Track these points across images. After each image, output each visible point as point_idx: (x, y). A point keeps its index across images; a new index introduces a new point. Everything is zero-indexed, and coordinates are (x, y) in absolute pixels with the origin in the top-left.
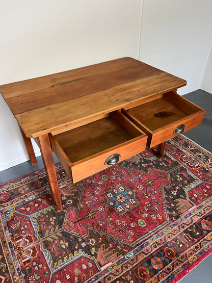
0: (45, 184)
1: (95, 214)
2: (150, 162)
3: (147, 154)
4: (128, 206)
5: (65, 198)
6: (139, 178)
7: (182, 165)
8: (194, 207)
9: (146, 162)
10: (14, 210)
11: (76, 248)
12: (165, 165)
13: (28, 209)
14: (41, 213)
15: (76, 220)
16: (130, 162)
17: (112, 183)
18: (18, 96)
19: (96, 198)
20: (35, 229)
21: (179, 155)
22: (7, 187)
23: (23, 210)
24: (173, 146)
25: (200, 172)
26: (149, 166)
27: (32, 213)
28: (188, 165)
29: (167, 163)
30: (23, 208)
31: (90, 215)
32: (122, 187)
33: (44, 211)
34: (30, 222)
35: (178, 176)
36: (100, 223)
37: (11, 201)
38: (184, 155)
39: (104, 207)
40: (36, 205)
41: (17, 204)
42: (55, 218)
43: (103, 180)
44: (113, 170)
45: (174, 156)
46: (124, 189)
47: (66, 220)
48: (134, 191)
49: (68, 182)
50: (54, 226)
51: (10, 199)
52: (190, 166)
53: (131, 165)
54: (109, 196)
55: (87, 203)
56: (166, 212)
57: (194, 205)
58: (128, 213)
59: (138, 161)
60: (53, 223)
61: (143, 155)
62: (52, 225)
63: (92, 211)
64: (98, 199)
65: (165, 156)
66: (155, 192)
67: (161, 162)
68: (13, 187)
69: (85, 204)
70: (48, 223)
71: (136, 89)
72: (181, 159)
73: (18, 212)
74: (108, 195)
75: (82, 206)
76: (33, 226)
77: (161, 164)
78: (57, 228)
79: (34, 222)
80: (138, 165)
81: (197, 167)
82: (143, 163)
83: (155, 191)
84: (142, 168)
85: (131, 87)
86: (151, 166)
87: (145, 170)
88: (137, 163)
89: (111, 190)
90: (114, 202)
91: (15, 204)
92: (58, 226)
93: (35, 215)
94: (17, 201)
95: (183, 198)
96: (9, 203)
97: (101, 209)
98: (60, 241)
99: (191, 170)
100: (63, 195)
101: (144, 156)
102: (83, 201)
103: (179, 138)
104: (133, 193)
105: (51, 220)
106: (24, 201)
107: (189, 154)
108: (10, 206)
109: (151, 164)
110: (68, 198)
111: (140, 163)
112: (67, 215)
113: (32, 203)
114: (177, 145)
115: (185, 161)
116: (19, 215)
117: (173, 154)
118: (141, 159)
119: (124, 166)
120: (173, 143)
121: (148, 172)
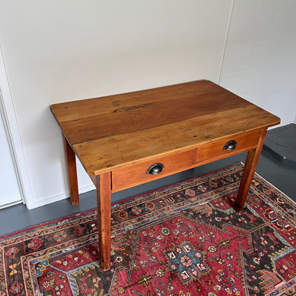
0: (88, 232)
1: (151, 278)
2: (226, 215)
3: (222, 204)
4: (195, 273)
5: (114, 253)
6: (211, 236)
7: (267, 224)
8: (283, 283)
9: (220, 215)
10: (47, 263)
12: (245, 222)
13: (65, 263)
14: (83, 271)
15: (127, 285)
16: (199, 213)
17: (175, 240)
18: (75, 121)
19: (154, 258)
20: (73, 292)
21: (264, 209)
22: (40, 230)
23: (58, 264)
24: (256, 197)
25: (291, 236)
26: (224, 221)
27: (70, 269)
28: (276, 225)
29: (249, 220)
30: (59, 262)
31: (145, 279)
32: (187, 246)
33: (86, 268)
34: (67, 281)
35: (262, 239)
36: (158, 292)
37: (44, 251)
38: (270, 210)
39: (164, 271)
40: (76, 259)
41: (51, 255)
42: (99, 279)
43: (164, 235)
44: (177, 221)
45: (257, 210)
46: (190, 249)
47: (113, 284)
48: (204, 253)
49: (118, 232)
50: (98, 290)
51: (43, 247)
52: (278, 227)
53: (200, 217)
54: (171, 257)
55: (142, 262)
56: (246, 287)
57: (283, 280)
58: (195, 282)
59: (210, 213)
60: (96, 285)
61: (217, 205)
62: (96, 288)
63: (148, 275)
64: (157, 259)
65: (246, 209)
66: (232, 257)
67: (240, 217)
68: (47, 232)
69: (139, 265)
70: (91, 285)
71: (218, 124)
72: (267, 216)
73: (52, 267)
74: (170, 255)
75: (135, 266)
76: (71, 287)
77: (240, 220)
78: (102, 293)
79: (72, 281)
80: (209, 218)
81: (288, 228)
82: (216, 216)
83: (231, 255)
84: (214, 223)
85: (211, 121)
86: (227, 221)
87: (219, 225)
88: (209, 215)
89: (174, 249)
90: (177, 265)
91: (48, 255)
92: (102, 290)
93: (74, 272)
94: (51, 251)
95: (268, 270)
96: (41, 253)
97: (160, 273)
99: (279, 232)
101: (217, 207)
102: (137, 259)
103: (264, 186)
104: (202, 255)
105: (94, 281)
106: (61, 252)
107: (277, 210)
108: (42, 257)
109: (227, 218)
110: (118, 253)
111: (213, 216)
112: (114, 276)
113: (70, 256)
114: (261, 196)
115: (271, 218)
116: (53, 270)
117: (256, 207)
118: (214, 210)
119: (191, 218)
120: (256, 193)
121: (223, 229)
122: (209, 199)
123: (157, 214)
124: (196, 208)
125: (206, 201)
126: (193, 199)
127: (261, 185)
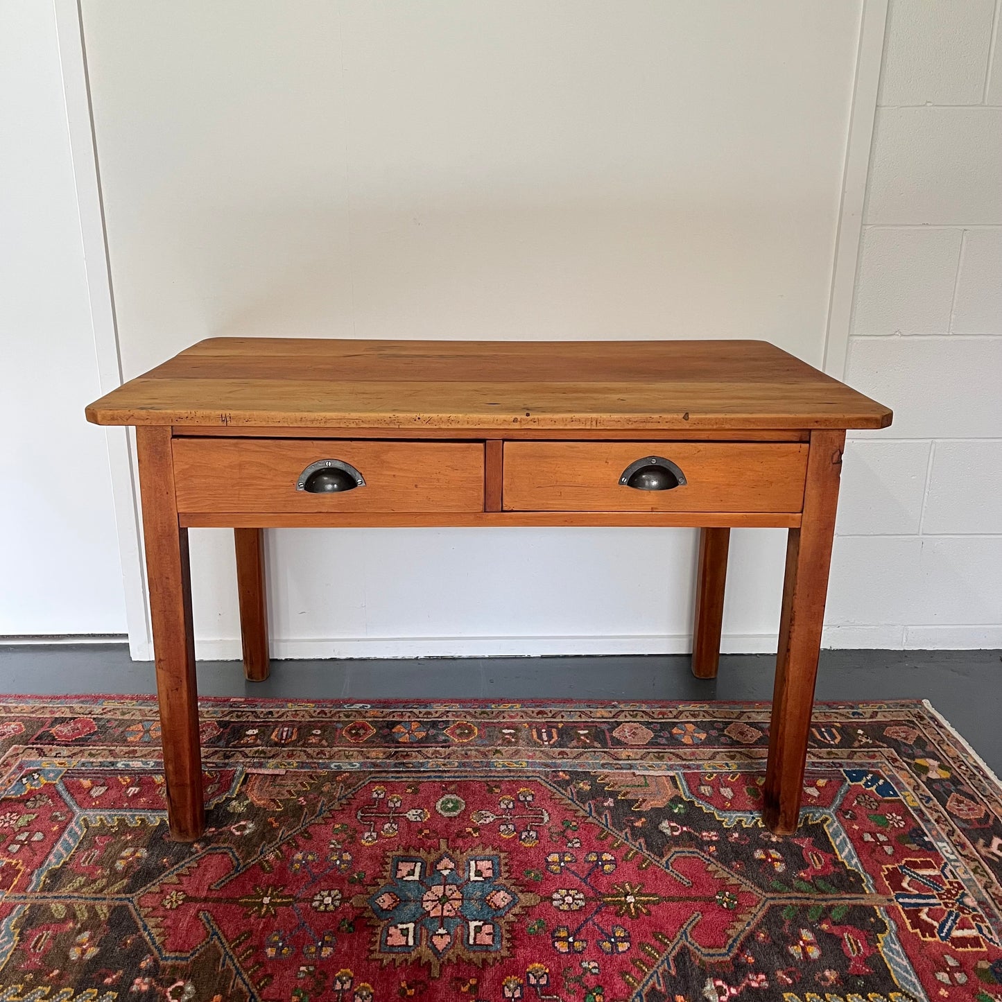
0: (222, 743)
1: (287, 904)
2: (716, 826)
3: (727, 792)
4: (440, 943)
5: (241, 809)
6: (596, 867)
7: (870, 896)
10: (56, 776)
11: (108, 980)
12: (780, 867)
13: (98, 791)
14: (122, 820)
15: (203, 894)
16: (613, 794)
19: (347, 857)
20: (51, 857)
21: (899, 853)
22: (112, 706)
23: (80, 787)
24: (902, 809)
25: (961, 968)
26: (689, 840)
27: (95, 807)
28: (913, 913)
29: (798, 864)
30: (86, 783)
31: (266, 900)
32: (485, 864)
33: (133, 818)
34: (62, 830)
35: (807, 936)
36: (274, 945)
37: (77, 749)
38: (928, 865)
39: (345, 900)
40: (133, 790)
41: (83, 764)
42: (143, 853)
43: (435, 812)
44: (511, 792)
45: (865, 848)
46: (489, 873)
47: (169, 878)
48: (527, 899)
49: (304, 765)
50: (115, 876)
51: (80, 742)
52: (917, 923)
53: (610, 802)
54: (403, 873)
55: (299, 856)
58: (420, 966)
59: (656, 803)
60: (120, 865)
61: (705, 789)
62: (113, 869)
63: (286, 892)
64: (355, 861)
65: (814, 829)
66: (623, 947)
67: (766, 846)
68: (123, 714)
69: (286, 859)
70: (106, 860)
72: (895, 878)
73: (60, 788)
74: (405, 866)
75: (271, 857)
76: (58, 846)
77: (759, 855)
78: (116, 887)
79: (74, 835)
80: (640, 815)
81: (963, 941)
82: (672, 817)
83: (623, 940)
84: (647, 832)
86: (701, 844)
88: (646, 807)
89: (433, 857)
90: (401, 901)
91: (74, 762)
92: (125, 881)
93: (99, 816)
94: (92, 756)
96: (65, 751)
97: (328, 900)
98: (80, 932)
99: (905, 941)
100: (241, 796)
101: (702, 797)
102: (293, 845)
103: (968, 787)
104: (513, 903)
105: (127, 852)
106: (113, 764)
107: (962, 872)
108: (58, 761)
109: (710, 835)
110: (253, 812)
111: (660, 814)
112: (190, 862)
113: (125, 780)
114: (921, 814)
115: (911, 889)
116: (55, 796)
117: (868, 837)
118: (677, 800)
119: (570, 797)
120: (910, 799)
121: (665, 859)
122: (685, 767)
124: (615, 777)
125: (671, 768)
126: (623, 753)
127: (955, 781)
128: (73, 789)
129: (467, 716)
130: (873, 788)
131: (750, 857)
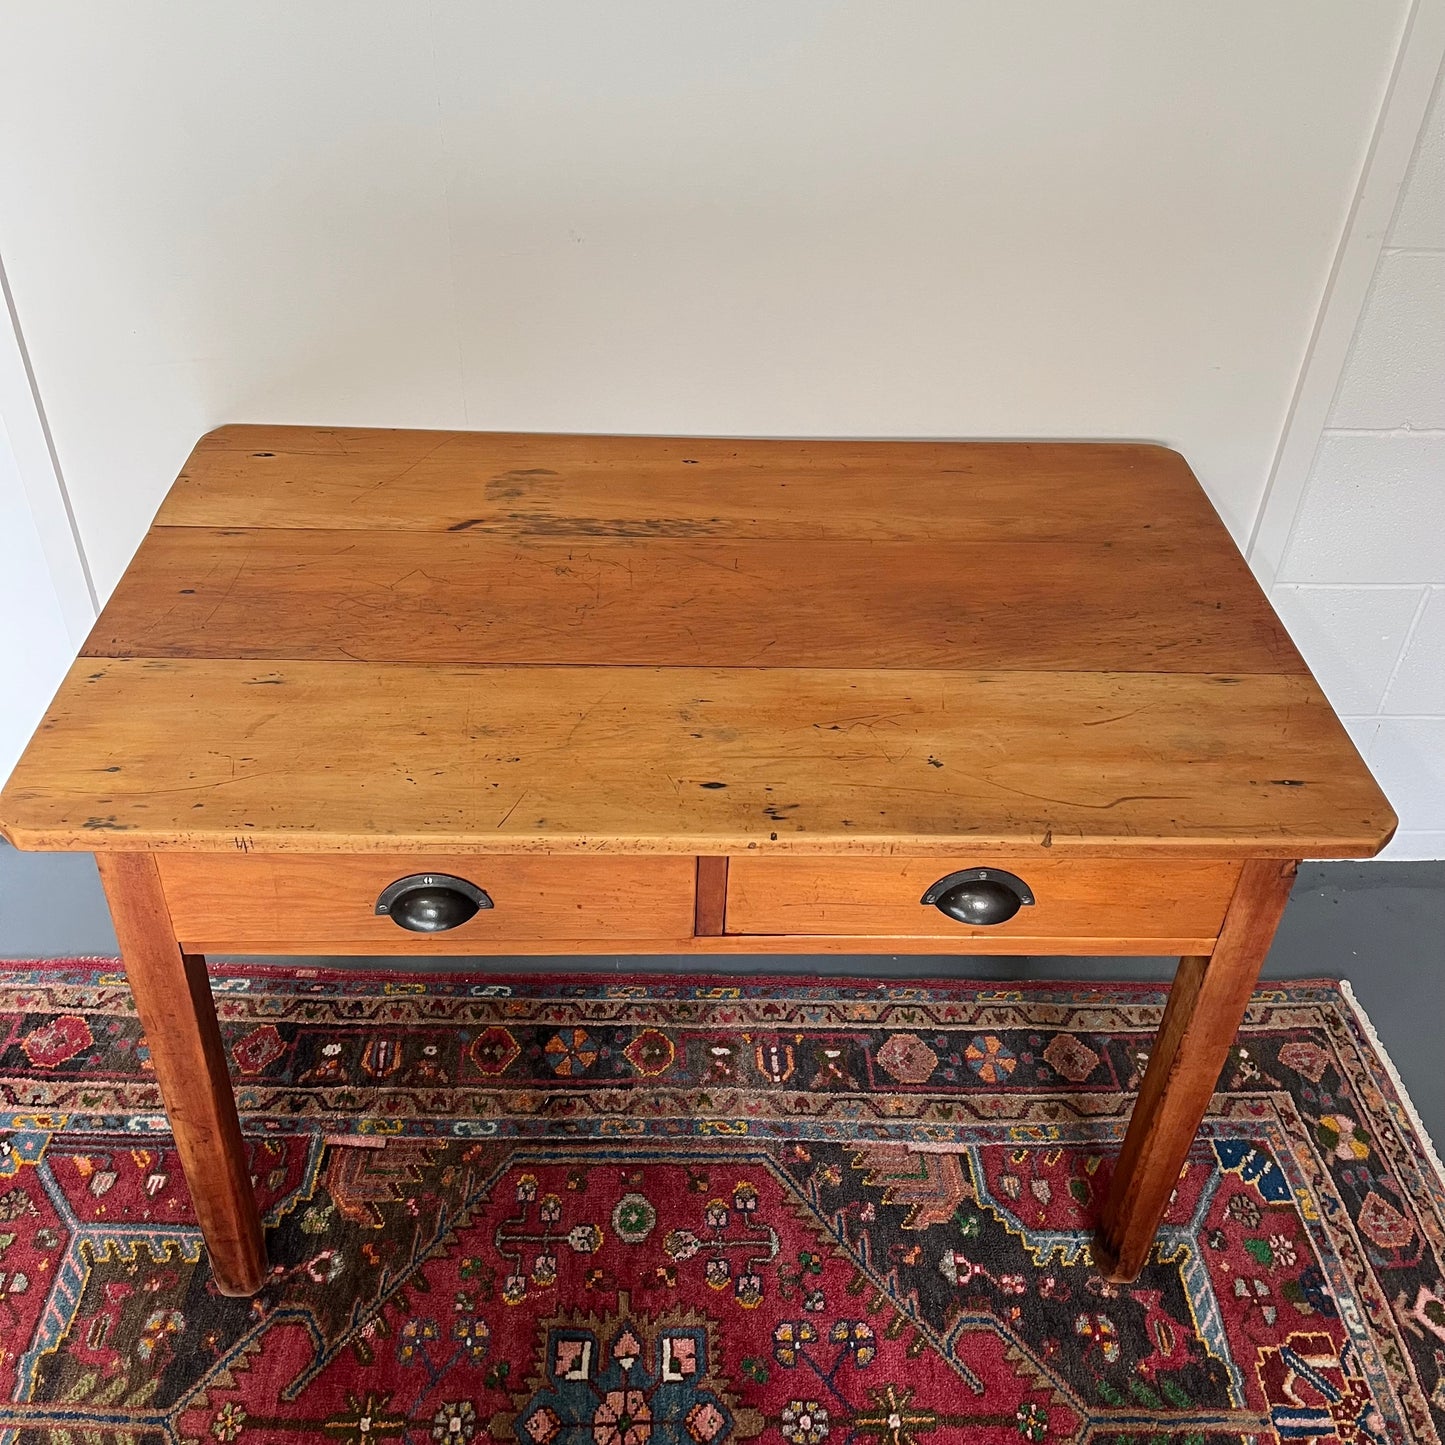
0: (287, 1075)
1: (397, 1433)
2: (1022, 1263)
3: (1042, 1190)
5: (322, 1226)
6: (848, 1349)
7: (1239, 1421)
9: (994, 1247)
10: (37, 1147)
13: (103, 1184)
14: (142, 1249)
15: (272, 1411)
16: (876, 1193)
17: (651, 1283)
19: (482, 1331)
20: (42, 1328)
21: (1288, 1320)
22: (114, 987)
23: (75, 1172)
24: (1291, 1224)
26: (983, 1293)
27: (100, 1220)
29: (1138, 1341)
30: (83, 1163)
31: (365, 1424)
32: (685, 1346)
34: (54, 1268)
37: (66, 1086)
38: (1321, 1347)
39: (480, 1423)
40: (156, 1181)
41: (77, 1123)
42: (178, 1322)
43: (610, 1232)
44: (724, 1190)
45: (1236, 1311)
46: (689, 1366)
47: (219, 1376)
48: (747, 1422)
49: (411, 1127)
50: (139, 1373)
51: (69, 1071)
53: (868, 1214)
54: (565, 1364)
55: (410, 1329)
59: (937, 1214)
60: (146, 1348)
61: (1010, 1184)
62: (135, 1358)
63: (394, 1408)
64: (493, 1342)
65: (1166, 1278)
67: (1094, 1306)
68: (131, 1005)
69: (391, 1335)
70: (123, 1339)
72: (1275, 1370)
73: (45, 1175)
74: (568, 1350)
75: (370, 1331)
76: (51, 1305)
77: (1082, 1326)
78: (142, 1395)
79: (72, 1280)
80: (912, 1238)
82: (961, 1245)
84: (924, 1278)
86: (1000, 1302)
87: (939, 1303)
88: (922, 1224)
89: (607, 1332)
90: (563, 1426)
91: (63, 1116)
92: (155, 1382)
93: (103, 1239)
94: (89, 1102)
96: (48, 1091)
97: (456, 1424)
100: (321, 1198)
101: (1003, 1198)
102: (399, 1308)
104: (726, 1431)
105: (153, 1322)
106: (122, 1121)
107: (1370, 1360)
108: (39, 1112)
109: (1013, 1283)
110: (341, 1233)
111: (947, 1236)
112: (248, 1343)
113: (142, 1158)
114: (1322, 1238)
115: (1294, 1398)
116: (38, 1193)
117: (1241, 1289)
118: (968, 1206)
119: (811, 1200)
120: (1307, 1203)
121: (946, 1336)
122: (984, 1133)
123: (658, 1108)
124: (880, 1153)
125: (961, 1135)
126: (891, 1102)
127: (1374, 1164)
128: (67, 1177)
129: (659, 1017)
130: (1255, 1181)
131: (1069, 1332)
